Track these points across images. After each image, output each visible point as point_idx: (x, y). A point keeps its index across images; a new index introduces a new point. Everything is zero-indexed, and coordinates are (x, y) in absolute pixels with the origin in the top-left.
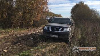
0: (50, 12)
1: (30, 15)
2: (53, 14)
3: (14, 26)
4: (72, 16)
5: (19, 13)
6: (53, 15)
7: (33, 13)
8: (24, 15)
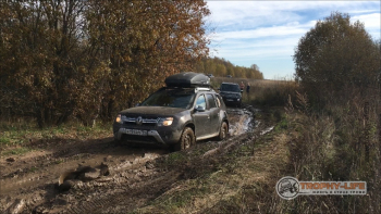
0: (216, 59)
3: (79, 116)
4: (300, 72)
8: (116, 74)
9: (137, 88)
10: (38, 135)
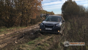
0: (43, 10)
1: (28, 15)
2: (46, 11)
4: (62, 12)
5: (19, 14)
6: (46, 13)
7: (30, 13)
9: (28, 18)
10: (9, 29)
